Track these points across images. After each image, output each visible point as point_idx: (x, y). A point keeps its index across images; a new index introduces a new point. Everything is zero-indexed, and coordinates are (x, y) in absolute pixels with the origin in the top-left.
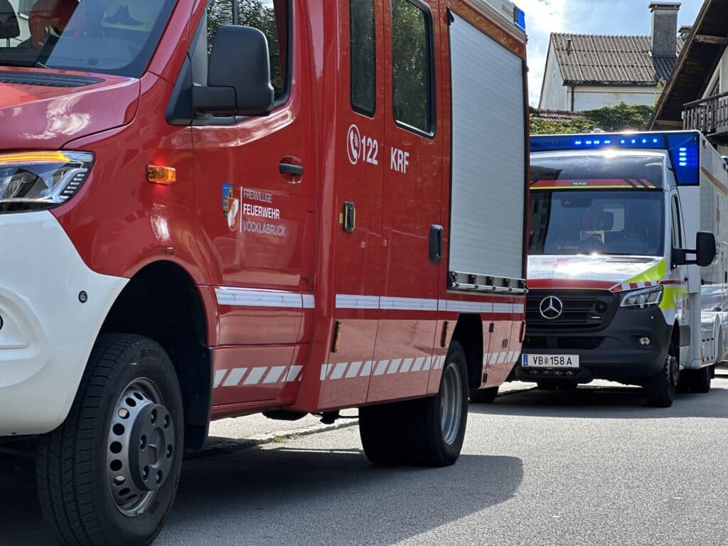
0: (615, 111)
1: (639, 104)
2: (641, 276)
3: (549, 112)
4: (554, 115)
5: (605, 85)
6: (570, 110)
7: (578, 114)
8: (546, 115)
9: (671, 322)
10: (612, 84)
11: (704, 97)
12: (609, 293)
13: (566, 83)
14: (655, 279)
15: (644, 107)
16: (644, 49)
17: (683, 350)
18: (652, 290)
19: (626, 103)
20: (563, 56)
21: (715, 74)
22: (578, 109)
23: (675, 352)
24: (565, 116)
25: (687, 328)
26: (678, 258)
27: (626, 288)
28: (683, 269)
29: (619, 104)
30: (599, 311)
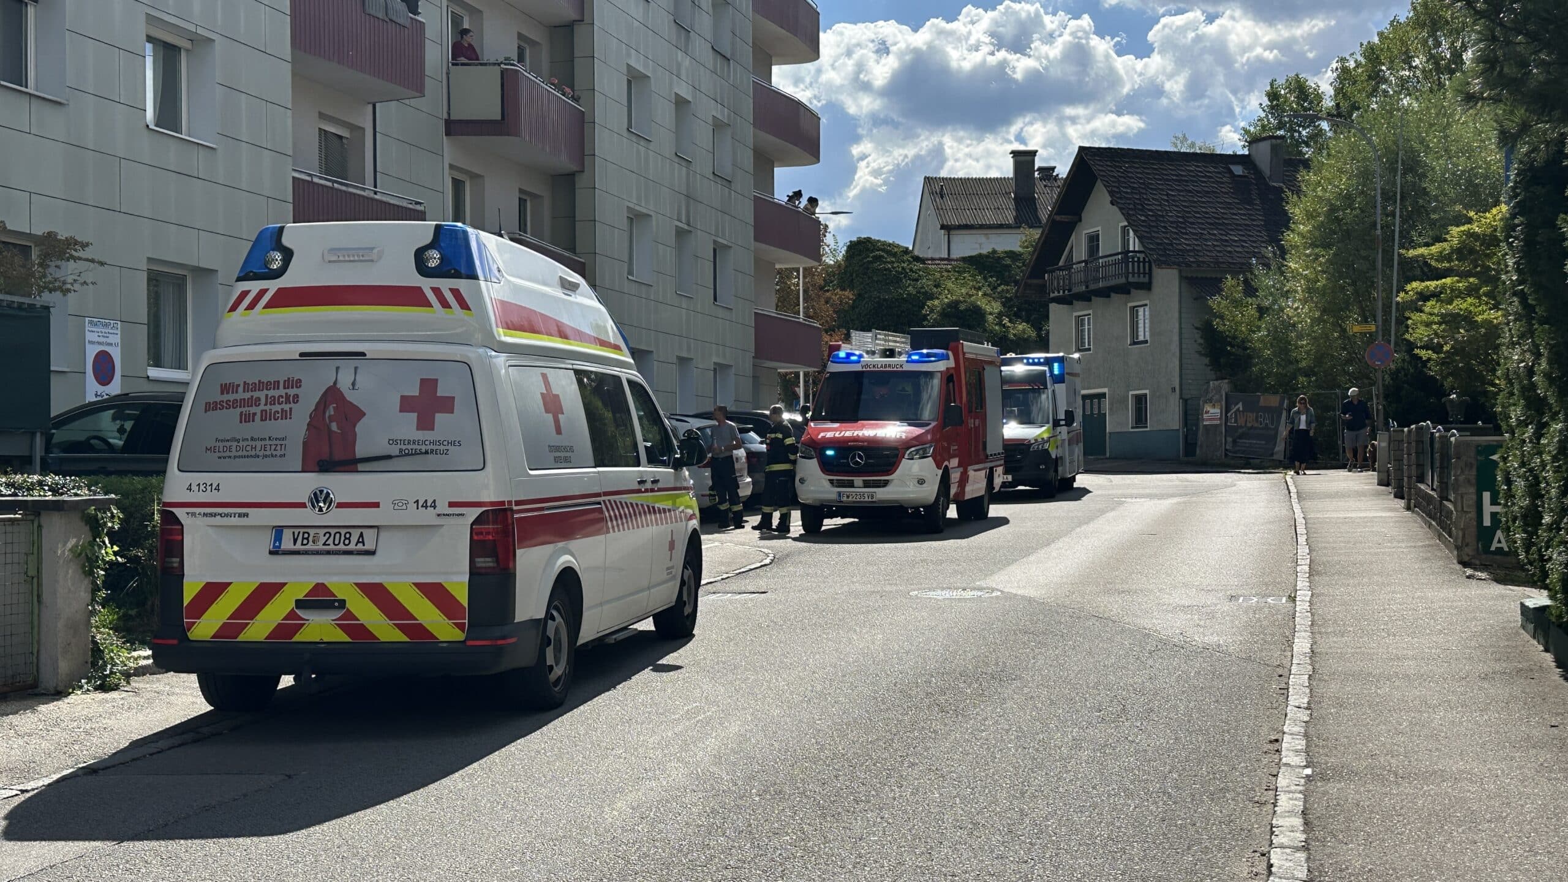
0: (987, 256)
1: (1008, 249)
2: (1039, 435)
3: (933, 259)
4: (937, 262)
5: (977, 228)
6: (946, 256)
7: (957, 260)
8: (930, 262)
9: (1054, 456)
10: (982, 227)
11: (1061, 264)
12: (1024, 444)
13: (943, 227)
14: (1045, 436)
15: (1011, 252)
16: (1008, 191)
17: (1060, 469)
18: (1044, 441)
19: (997, 249)
20: (938, 200)
21: (1070, 243)
22: (955, 255)
23: (1056, 471)
24: (946, 262)
25: (1061, 458)
26: (1056, 423)
27: (1033, 441)
28: (1059, 429)
29: (990, 250)
30: (1021, 454)
